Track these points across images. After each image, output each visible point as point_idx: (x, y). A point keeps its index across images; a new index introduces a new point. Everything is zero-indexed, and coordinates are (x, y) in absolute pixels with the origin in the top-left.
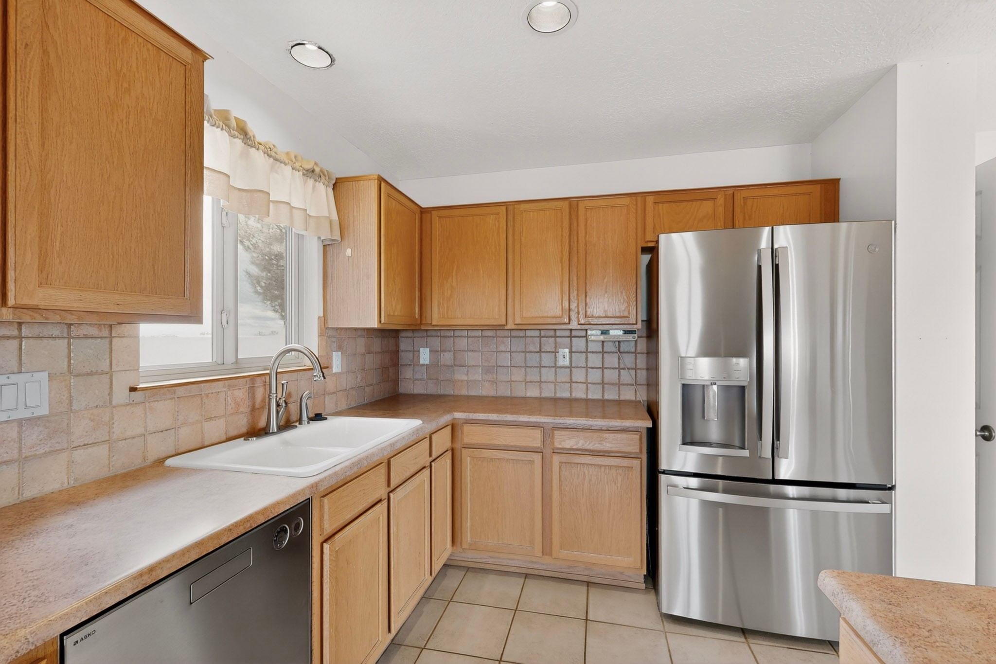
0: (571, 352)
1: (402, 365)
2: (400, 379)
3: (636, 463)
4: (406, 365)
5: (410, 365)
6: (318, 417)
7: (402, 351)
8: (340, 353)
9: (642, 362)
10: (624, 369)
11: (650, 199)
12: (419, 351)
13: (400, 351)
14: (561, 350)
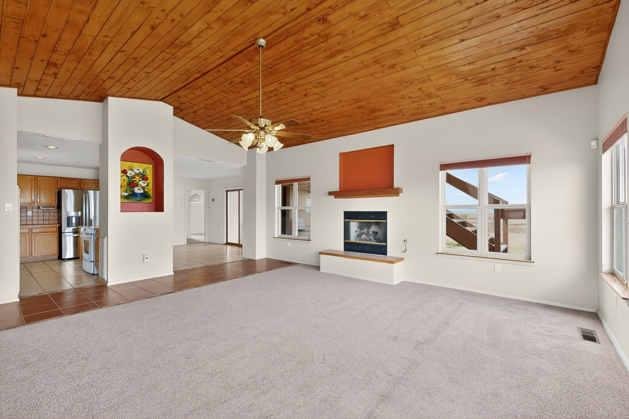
0: (32, 212)
3: (56, 233)
9: (56, 214)
10: (51, 216)
11: (59, 179)
14: (28, 212)
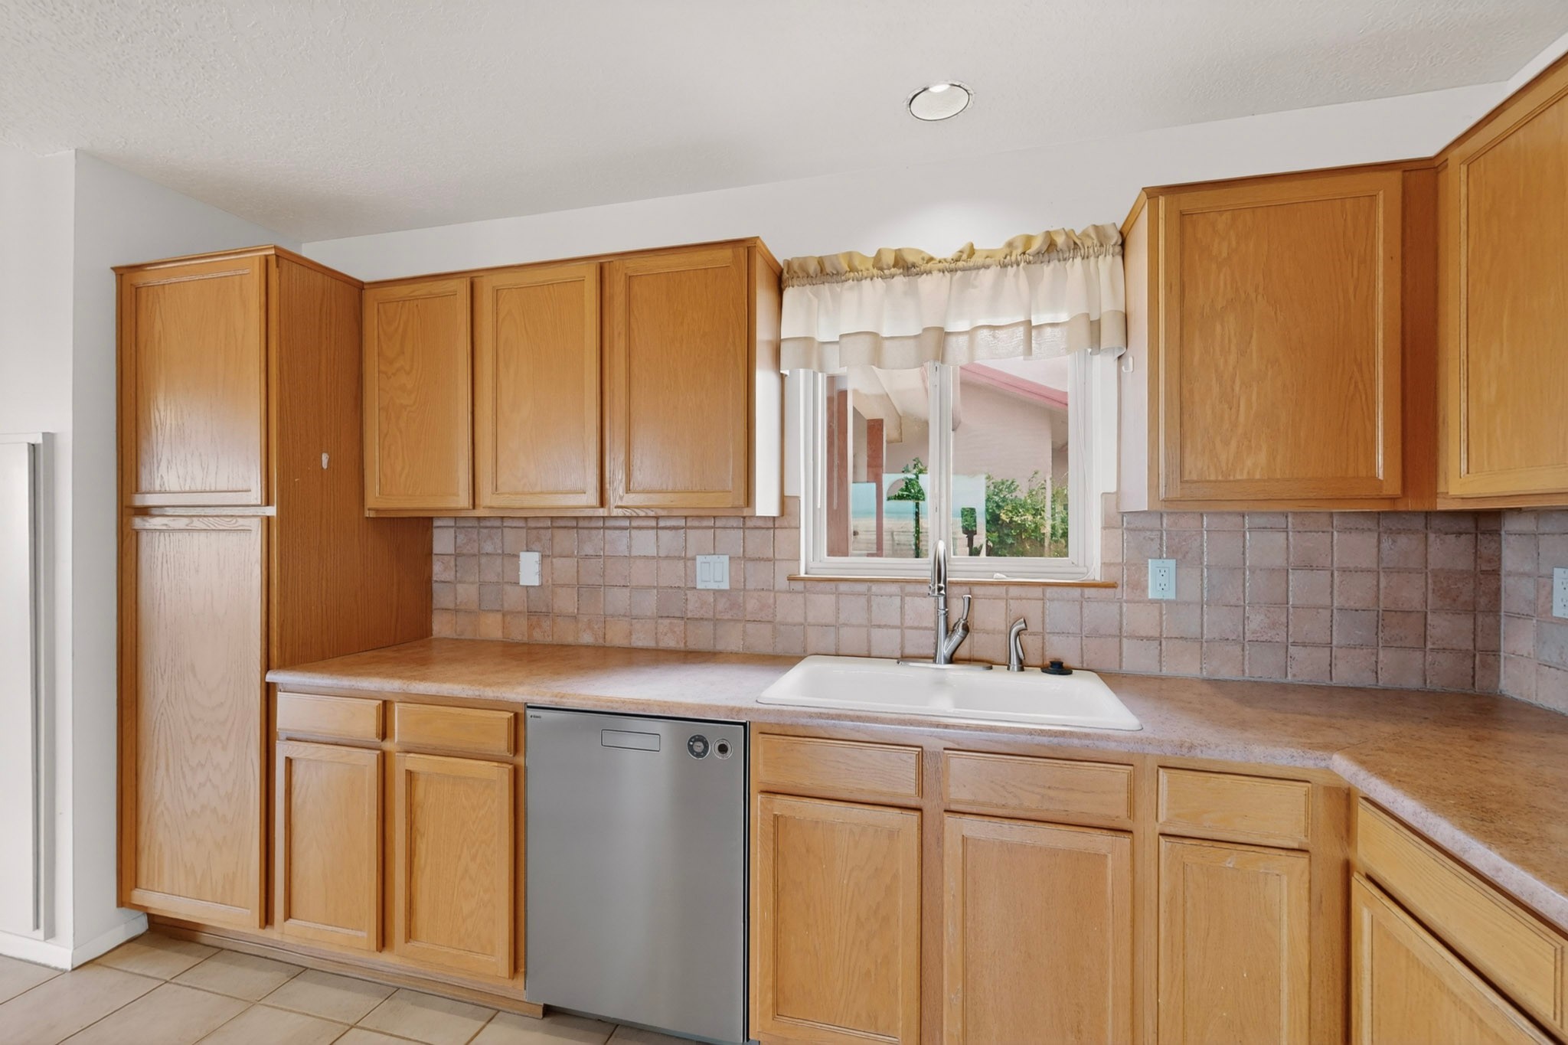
1: (1509, 616)
2: (1502, 654)
4: (1519, 616)
5: (1529, 617)
6: (1058, 668)
7: (1509, 574)
8: (1172, 563)
12: (1551, 577)
13: (1503, 573)
